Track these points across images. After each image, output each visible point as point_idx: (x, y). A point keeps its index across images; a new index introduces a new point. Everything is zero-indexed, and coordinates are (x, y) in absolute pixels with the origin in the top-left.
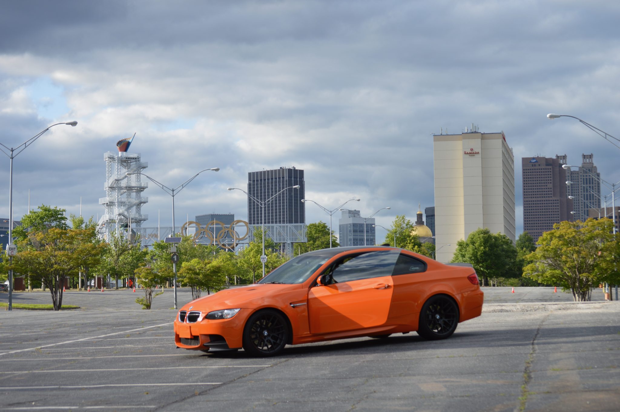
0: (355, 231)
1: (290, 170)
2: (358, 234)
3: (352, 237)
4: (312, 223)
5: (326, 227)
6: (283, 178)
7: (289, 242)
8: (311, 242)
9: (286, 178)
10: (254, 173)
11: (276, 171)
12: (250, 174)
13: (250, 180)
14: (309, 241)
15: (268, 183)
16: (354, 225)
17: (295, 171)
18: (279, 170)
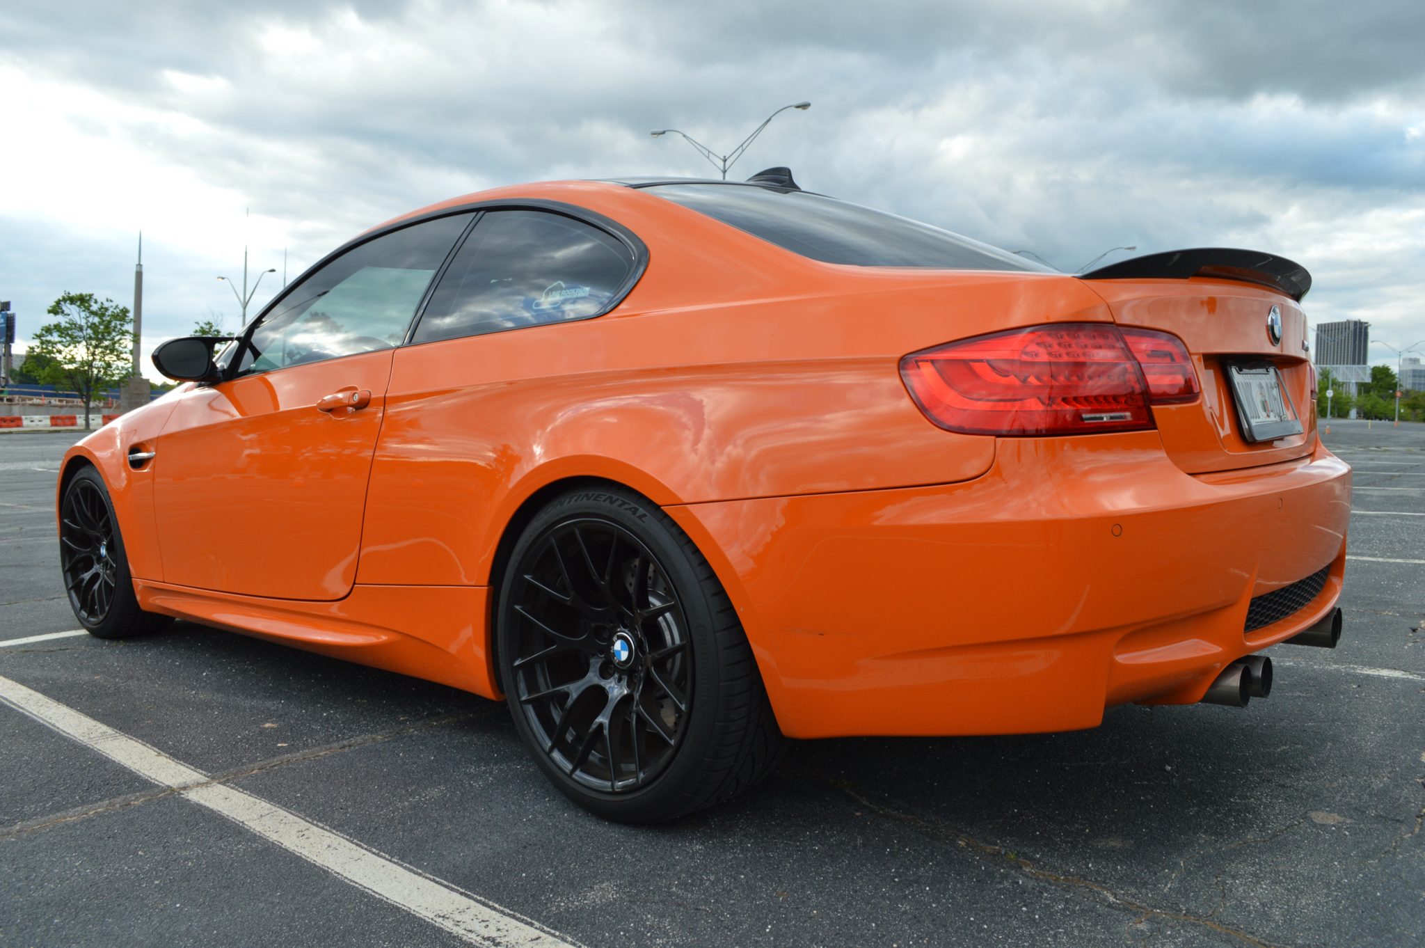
0: (1414, 376)
1: (1355, 323)
2: (1417, 378)
3: (1411, 381)
4: (1375, 365)
5: (1389, 369)
6: (1349, 328)
7: (1353, 381)
8: (1375, 383)
9: (1352, 328)
10: (1322, 325)
11: (1342, 323)
12: (1318, 325)
13: (1318, 330)
14: (1373, 381)
15: (1335, 332)
16: (1414, 371)
17: (1361, 323)
18: (1345, 323)
